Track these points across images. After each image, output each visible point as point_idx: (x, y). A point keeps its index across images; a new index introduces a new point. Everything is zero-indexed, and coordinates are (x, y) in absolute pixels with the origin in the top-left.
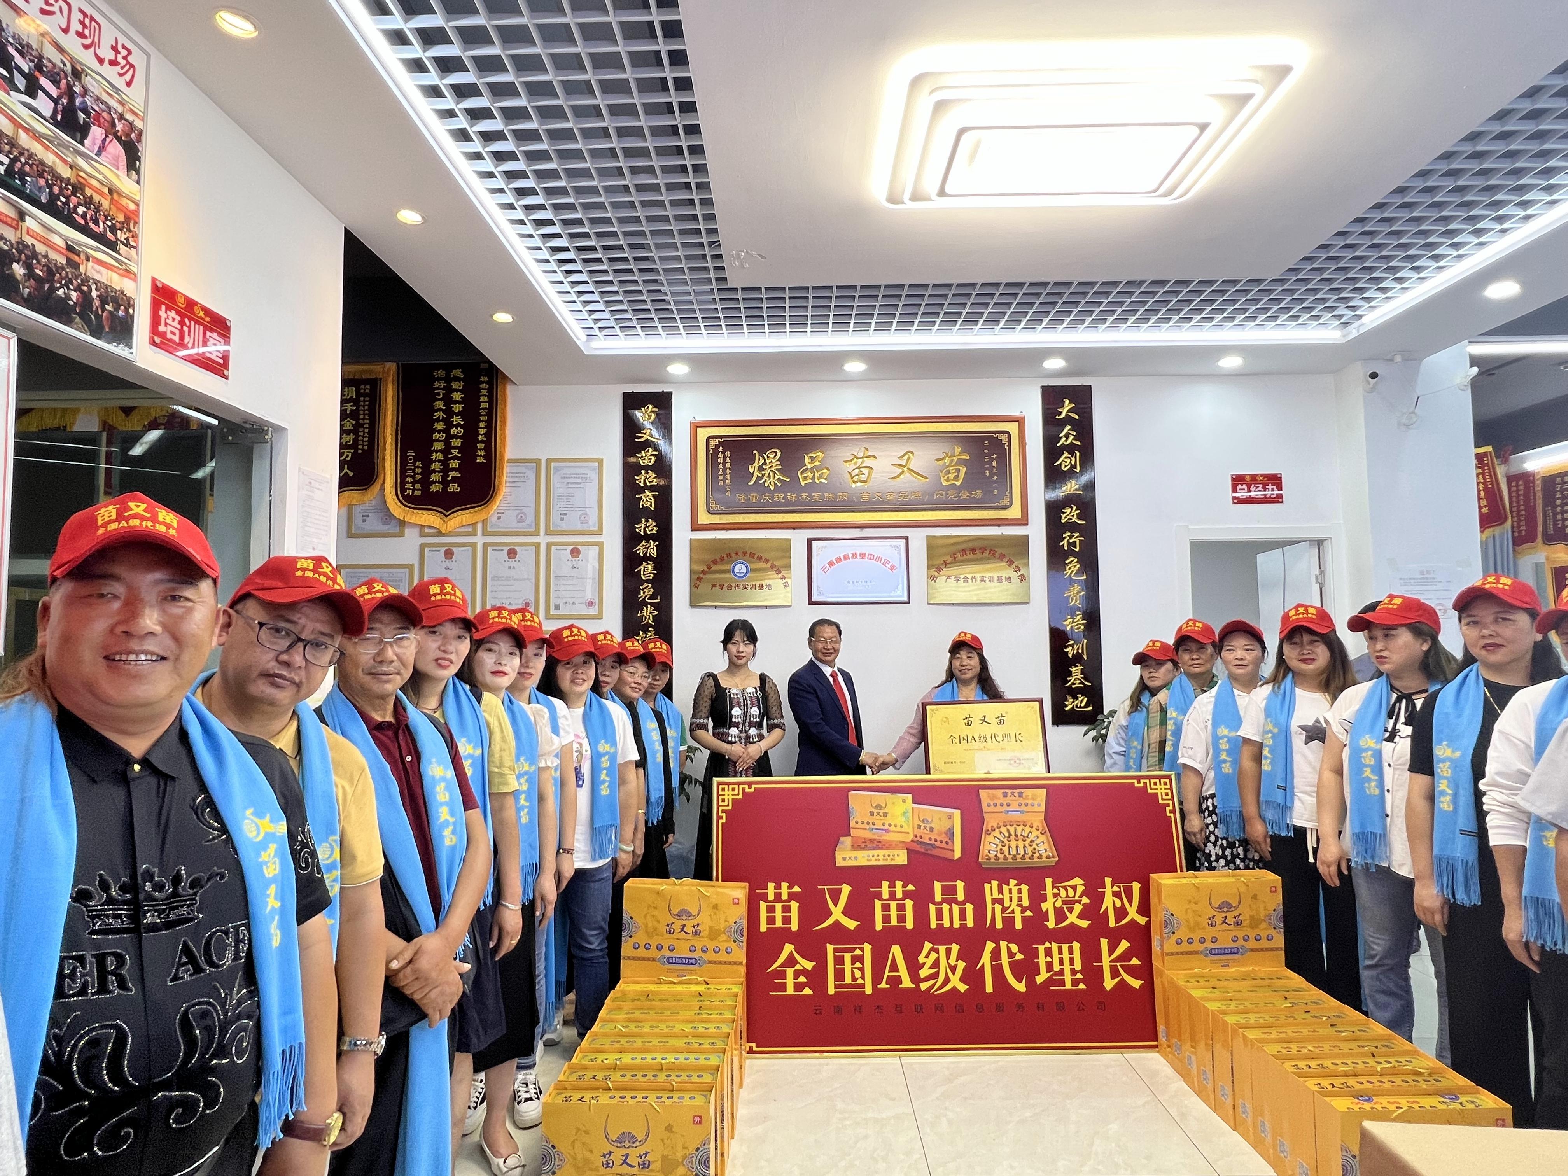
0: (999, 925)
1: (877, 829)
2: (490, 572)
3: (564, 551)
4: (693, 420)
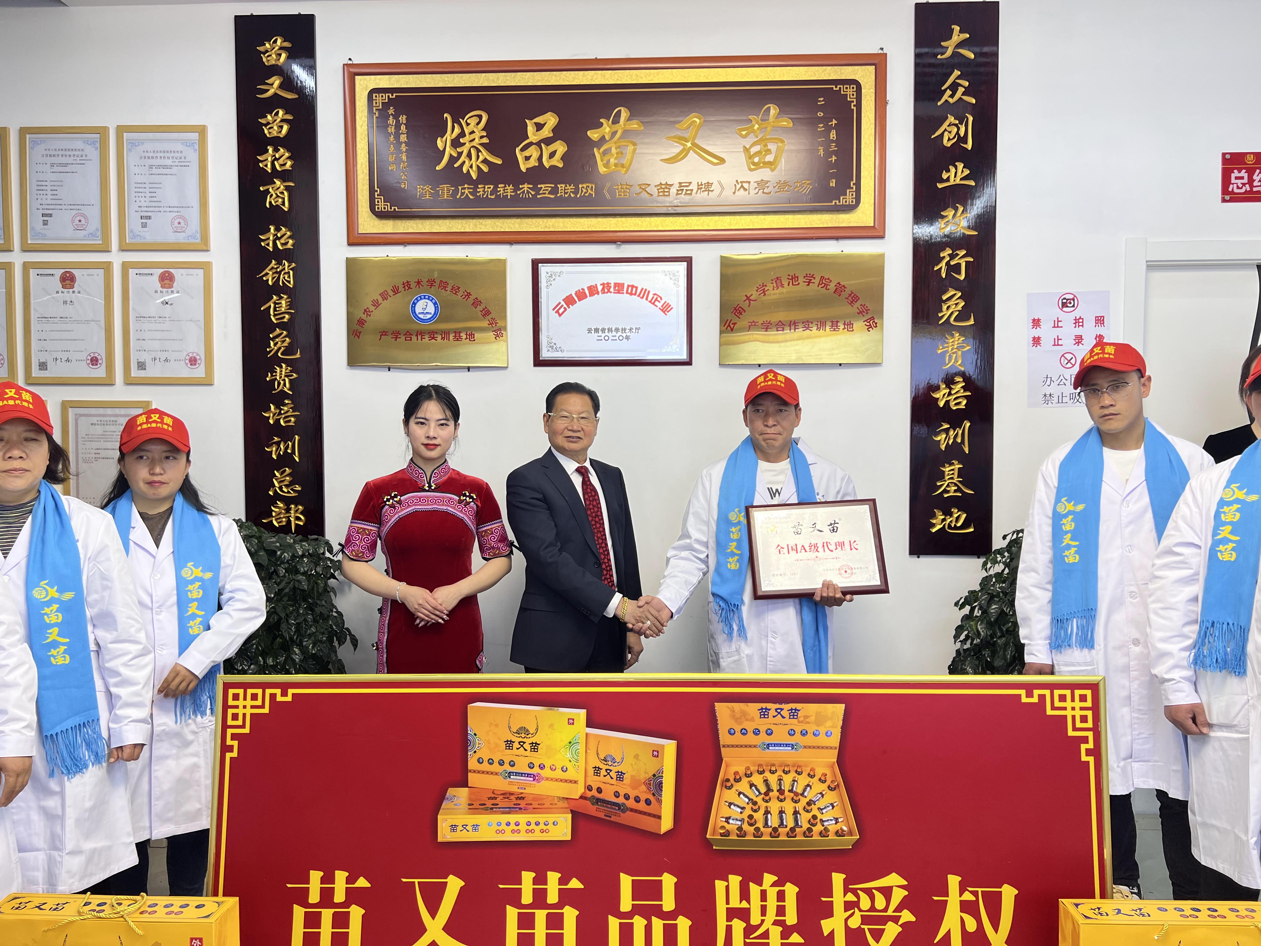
1: (516, 774)
2: (35, 309)
3: (149, 277)
4: (350, 62)
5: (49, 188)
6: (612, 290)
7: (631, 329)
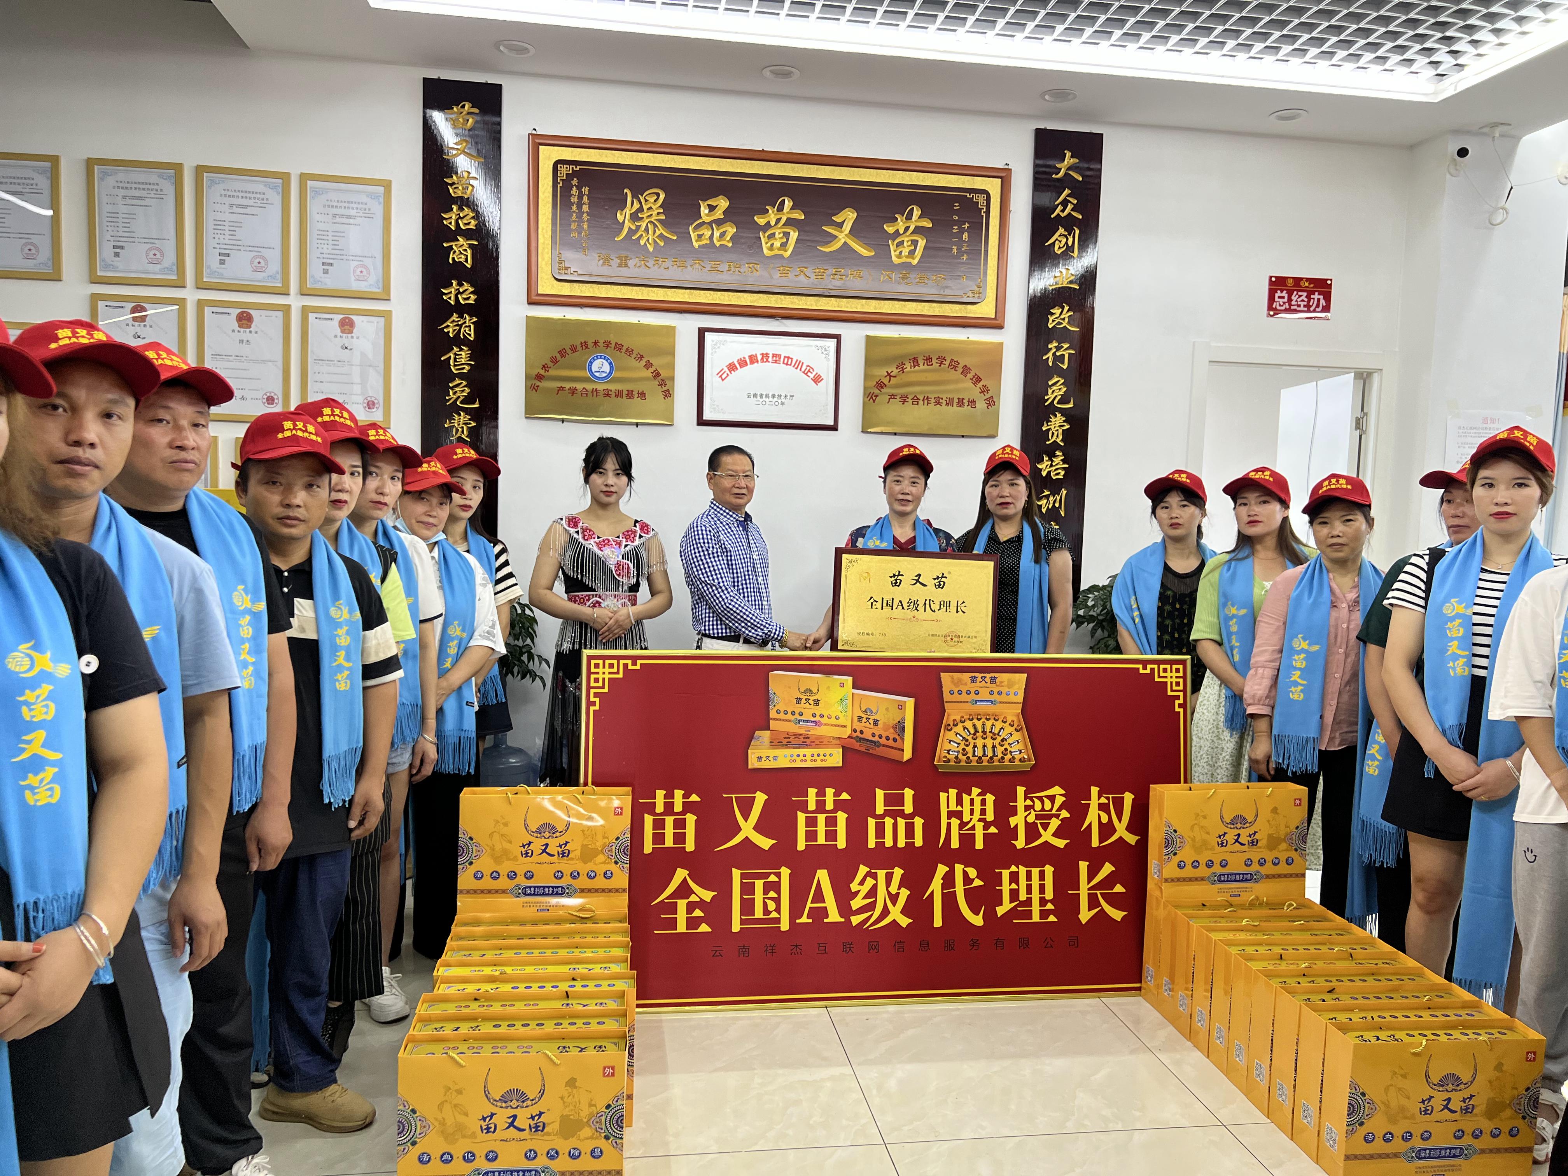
0: (955, 844)
1: (804, 721)
2: (209, 346)
3: (329, 322)
4: (534, 132)
5: (227, 228)
6: (770, 359)
7: (786, 396)
